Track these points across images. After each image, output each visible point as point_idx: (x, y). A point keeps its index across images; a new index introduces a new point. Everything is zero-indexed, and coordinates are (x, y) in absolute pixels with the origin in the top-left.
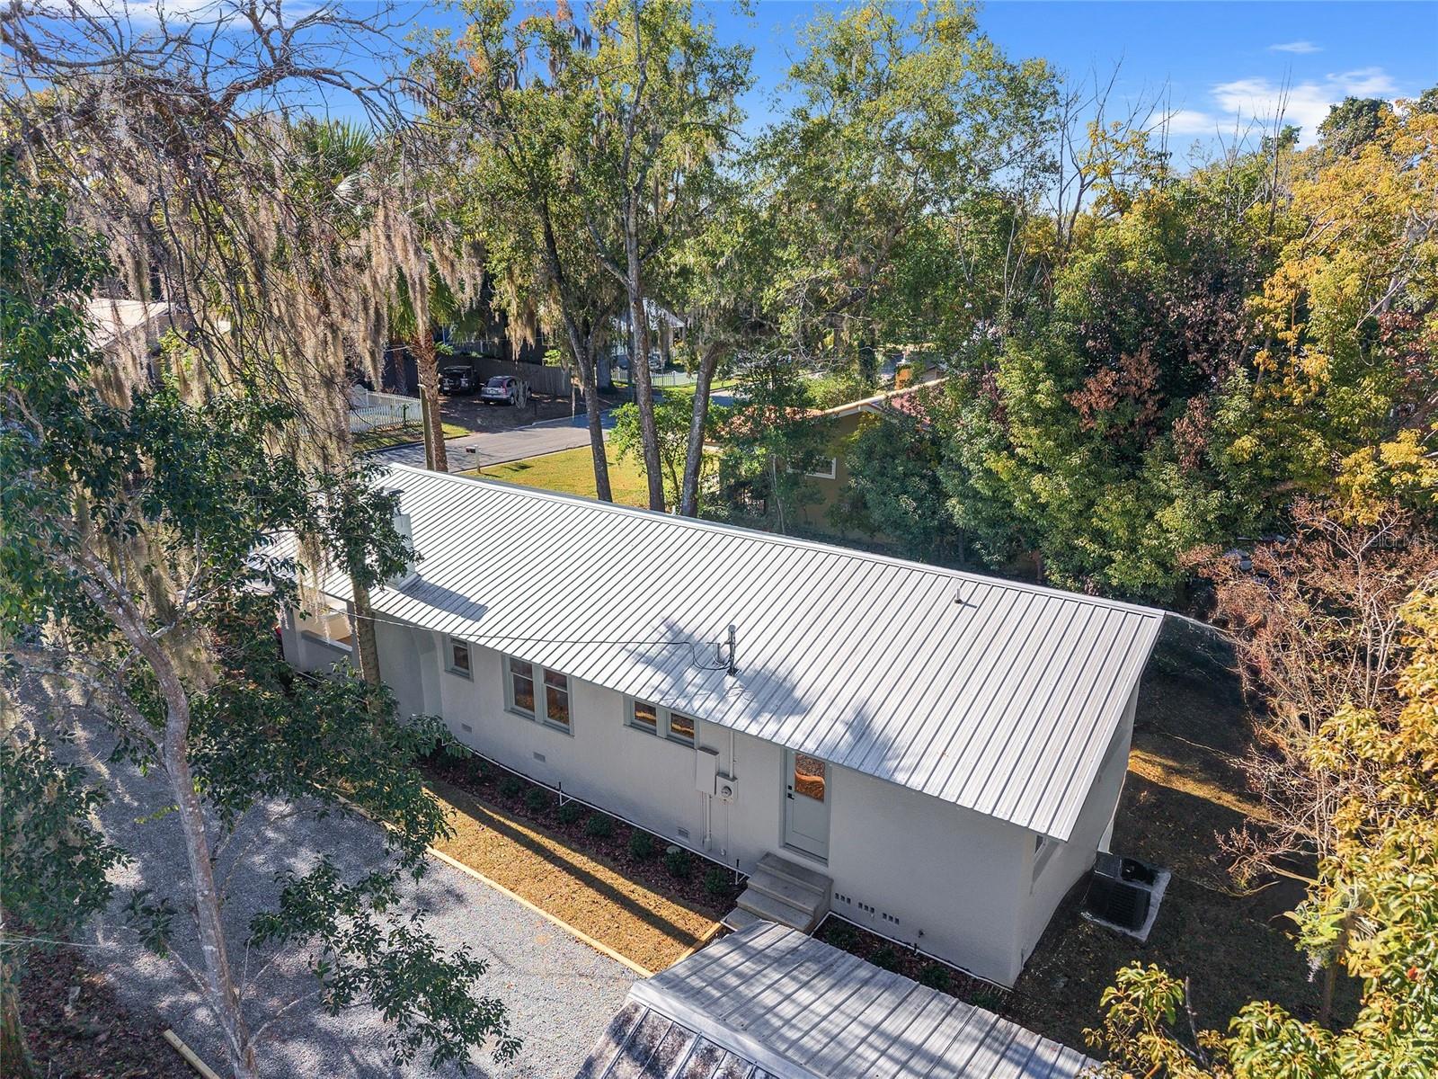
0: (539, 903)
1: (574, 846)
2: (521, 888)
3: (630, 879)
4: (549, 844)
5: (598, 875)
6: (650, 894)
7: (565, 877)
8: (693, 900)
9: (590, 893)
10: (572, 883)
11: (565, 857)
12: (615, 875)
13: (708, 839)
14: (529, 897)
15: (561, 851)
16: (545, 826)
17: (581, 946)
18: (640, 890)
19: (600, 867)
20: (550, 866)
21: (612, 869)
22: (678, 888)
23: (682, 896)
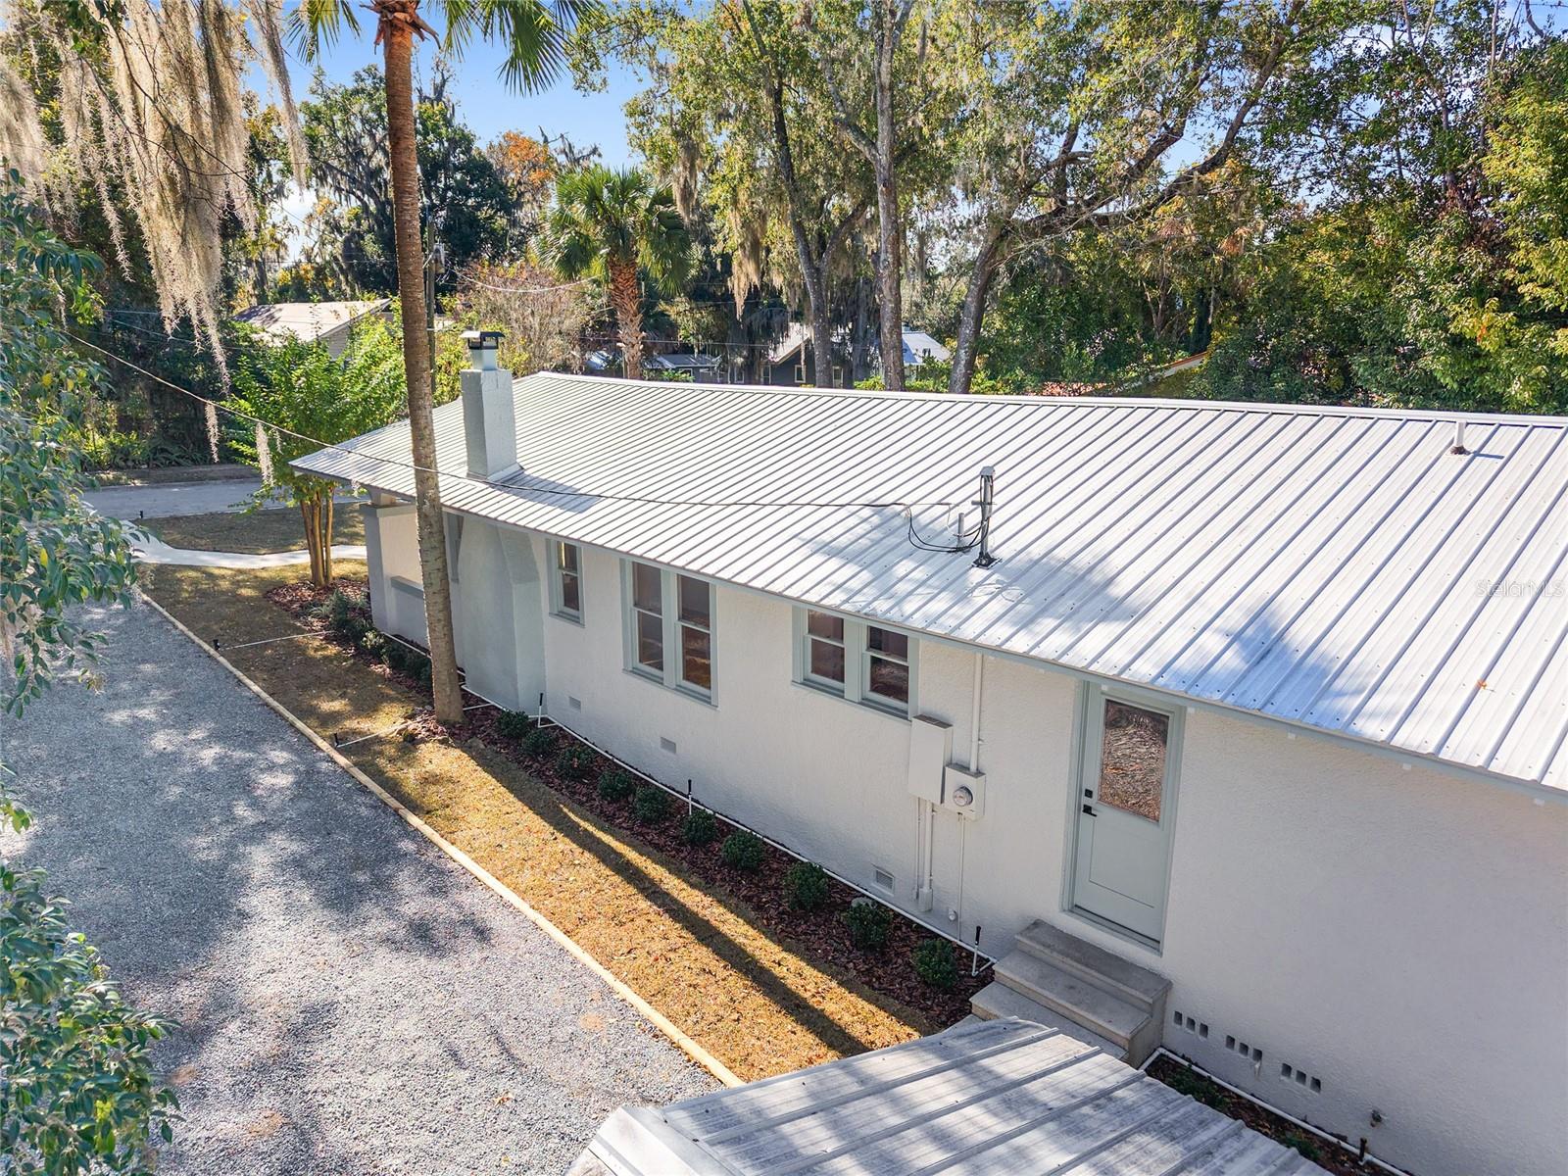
0: (607, 961)
1: (694, 879)
2: (584, 931)
3: (779, 942)
4: (655, 871)
5: (724, 929)
6: (808, 971)
7: (666, 923)
8: (888, 993)
9: (704, 955)
10: (673, 935)
11: (675, 893)
12: (752, 932)
13: (925, 890)
14: (595, 948)
15: (672, 884)
16: (656, 846)
17: (663, 1044)
18: (792, 961)
19: (731, 917)
20: (643, 904)
21: (750, 922)
22: (862, 967)
23: (869, 984)
